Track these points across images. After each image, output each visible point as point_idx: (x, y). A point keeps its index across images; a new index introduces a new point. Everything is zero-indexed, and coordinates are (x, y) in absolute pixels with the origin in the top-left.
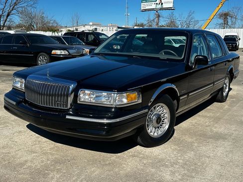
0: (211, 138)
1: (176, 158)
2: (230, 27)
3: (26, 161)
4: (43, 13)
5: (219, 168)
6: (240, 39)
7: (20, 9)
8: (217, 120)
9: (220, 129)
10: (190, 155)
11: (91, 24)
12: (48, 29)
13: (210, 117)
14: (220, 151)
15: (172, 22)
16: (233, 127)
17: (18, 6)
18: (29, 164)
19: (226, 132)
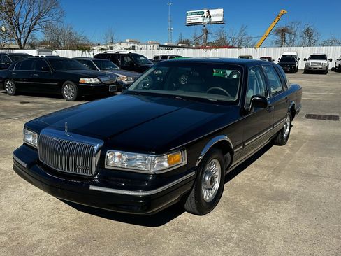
0: (271, 199)
1: (229, 231)
2: (288, 45)
3: (40, 241)
4: (71, 29)
5: (282, 245)
6: (299, 59)
7: (44, 24)
8: (277, 171)
9: (282, 184)
10: (246, 225)
11: (128, 41)
12: (78, 47)
13: (268, 168)
14: (283, 219)
15: (221, 39)
16: (297, 182)
17: (41, 20)
18: (43, 246)
19: (289, 188)
